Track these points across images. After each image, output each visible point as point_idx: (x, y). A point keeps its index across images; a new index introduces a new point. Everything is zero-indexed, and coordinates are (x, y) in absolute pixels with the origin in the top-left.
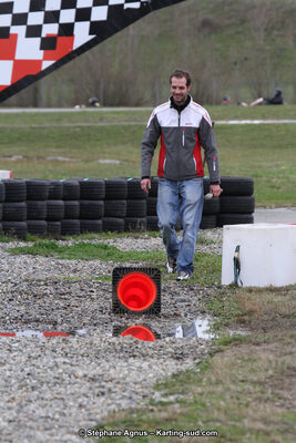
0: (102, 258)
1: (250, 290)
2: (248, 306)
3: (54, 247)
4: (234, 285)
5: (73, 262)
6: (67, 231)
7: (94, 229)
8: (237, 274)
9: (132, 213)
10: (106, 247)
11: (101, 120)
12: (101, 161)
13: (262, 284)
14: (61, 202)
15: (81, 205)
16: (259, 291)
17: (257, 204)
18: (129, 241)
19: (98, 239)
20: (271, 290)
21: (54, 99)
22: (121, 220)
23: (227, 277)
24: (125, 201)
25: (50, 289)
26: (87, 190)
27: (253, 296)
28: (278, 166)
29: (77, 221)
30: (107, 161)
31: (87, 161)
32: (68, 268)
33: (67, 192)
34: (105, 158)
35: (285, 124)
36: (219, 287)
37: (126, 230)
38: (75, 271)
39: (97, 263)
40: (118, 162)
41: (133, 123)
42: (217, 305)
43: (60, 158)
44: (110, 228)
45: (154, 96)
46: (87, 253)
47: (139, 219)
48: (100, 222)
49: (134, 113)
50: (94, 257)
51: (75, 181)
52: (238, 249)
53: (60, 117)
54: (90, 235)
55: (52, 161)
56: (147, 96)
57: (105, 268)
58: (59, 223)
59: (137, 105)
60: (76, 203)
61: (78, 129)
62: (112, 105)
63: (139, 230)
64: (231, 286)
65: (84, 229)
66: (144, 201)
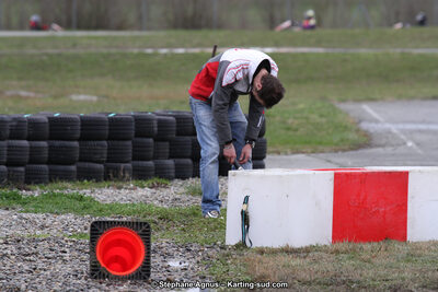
0: (75, 211)
1: (261, 251)
2: (259, 270)
3: (17, 198)
4: (242, 245)
5: (40, 216)
6: (32, 179)
7: (67, 177)
8: (245, 232)
9: (114, 157)
10: (81, 198)
11: (74, 46)
12: (74, 97)
13: (277, 244)
14: (25, 143)
15: (50, 147)
16: (273, 252)
17: (269, 149)
18: (110, 191)
19: (71, 189)
20: (288, 251)
21: (15, 20)
22: (100, 166)
23: (233, 236)
24: (105, 143)
25: (12, 248)
26: (58, 128)
27: (265, 258)
28: (294, 104)
29: (45, 167)
30: (82, 97)
31: (55, 97)
32: (33, 223)
33: (33, 130)
34: (79, 93)
35: (303, 54)
36: (223, 248)
37: (107, 178)
38: (42, 227)
39: (70, 217)
40: (95, 98)
41: (113, 51)
42: (220, 269)
43: (23, 93)
44: (86, 175)
45: (140, 18)
46: (57, 206)
47: (122, 165)
48: (73, 168)
49: (115, 38)
50: (67, 210)
51: (42, 117)
52: (246, 200)
53: (23, 42)
54: (60, 184)
55: (12, 97)
56: (132, 17)
57: (80, 224)
58: (22, 169)
59: (120, 28)
60: (44, 144)
61: (45, 58)
62: (88, 28)
63: (122, 179)
64: (237, 246)
65: (54, 177)
66: (129, 143)
